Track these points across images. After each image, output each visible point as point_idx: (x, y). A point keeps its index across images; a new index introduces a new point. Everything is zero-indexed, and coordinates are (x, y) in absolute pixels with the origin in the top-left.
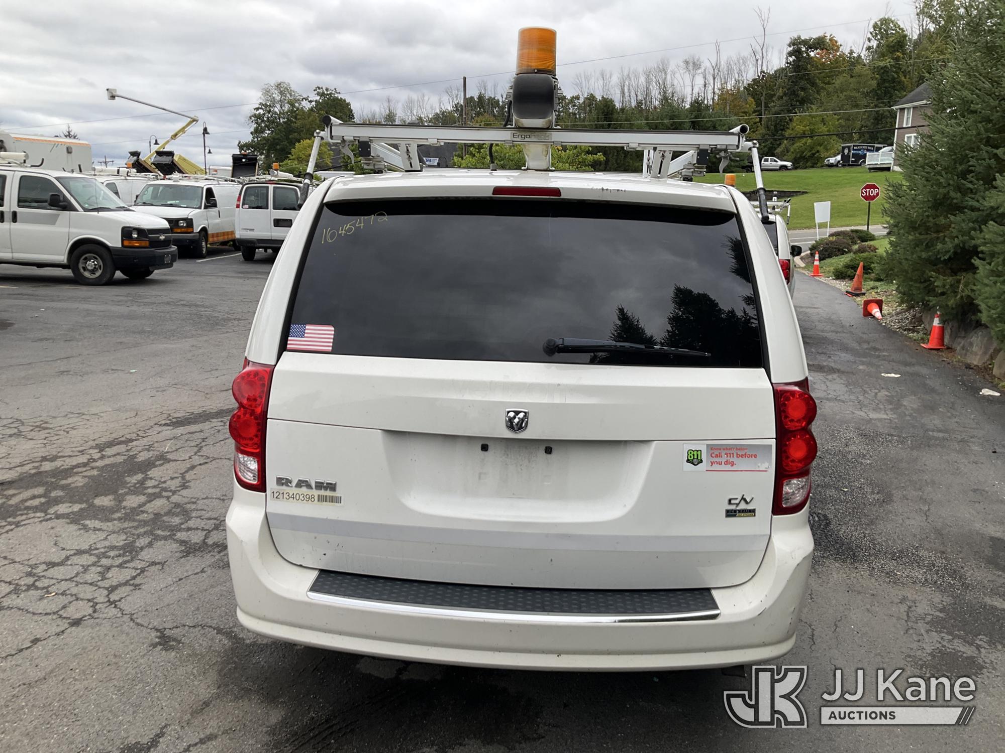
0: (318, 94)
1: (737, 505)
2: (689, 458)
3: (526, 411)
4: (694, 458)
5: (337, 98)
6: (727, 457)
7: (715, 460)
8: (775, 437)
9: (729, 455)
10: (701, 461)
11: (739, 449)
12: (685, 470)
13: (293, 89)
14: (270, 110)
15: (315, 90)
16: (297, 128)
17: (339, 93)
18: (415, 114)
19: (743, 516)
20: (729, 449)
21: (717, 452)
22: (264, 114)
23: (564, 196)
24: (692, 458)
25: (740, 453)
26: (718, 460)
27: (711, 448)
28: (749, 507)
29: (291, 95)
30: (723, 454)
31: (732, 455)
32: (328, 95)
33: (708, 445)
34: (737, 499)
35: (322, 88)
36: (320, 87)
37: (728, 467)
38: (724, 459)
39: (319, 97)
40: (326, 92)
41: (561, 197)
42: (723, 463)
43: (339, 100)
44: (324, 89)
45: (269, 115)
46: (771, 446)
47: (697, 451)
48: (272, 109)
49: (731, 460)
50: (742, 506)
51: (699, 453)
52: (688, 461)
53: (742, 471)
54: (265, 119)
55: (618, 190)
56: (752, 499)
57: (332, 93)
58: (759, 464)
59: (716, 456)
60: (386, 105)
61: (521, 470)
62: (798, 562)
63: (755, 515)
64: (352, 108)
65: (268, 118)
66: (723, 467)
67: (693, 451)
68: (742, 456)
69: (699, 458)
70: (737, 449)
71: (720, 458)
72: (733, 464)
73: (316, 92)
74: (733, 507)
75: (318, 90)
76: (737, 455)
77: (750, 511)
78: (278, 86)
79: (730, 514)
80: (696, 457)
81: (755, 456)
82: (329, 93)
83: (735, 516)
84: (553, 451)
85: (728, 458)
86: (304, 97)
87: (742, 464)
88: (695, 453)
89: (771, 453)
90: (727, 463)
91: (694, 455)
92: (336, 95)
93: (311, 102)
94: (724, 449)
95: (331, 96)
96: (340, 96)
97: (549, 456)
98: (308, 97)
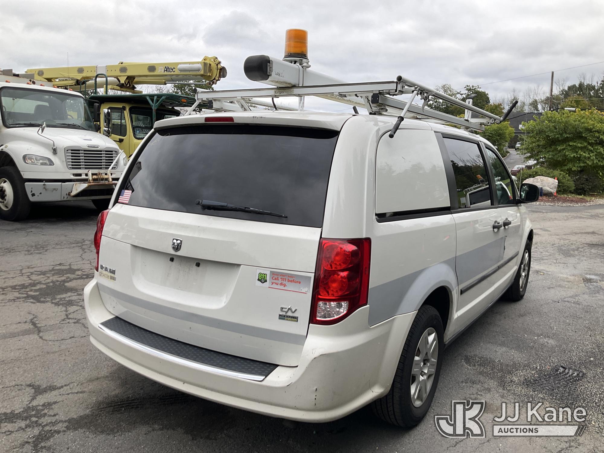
0: (467, 89)
1: (287, 312)
2: (259, 278)
3: (181, 240)
4: (262, 279)
5: (479, 92)
6: (282, 280)
7: (274, 281)
8: (314, 272)
9: (283, 279)
10: (266, 281)
11: (290, 277)
12: (256, 285)
13: (452, 88)
14: (437, 101)
15: (465, 88)
16: (452, 111)
17: (480, 88)
18: (532, 98)
19: (289, 320)
20: (284, 276)
21: (276, 277)
22: (433, 104)
23: (236, 121)
24: (261, 278)
25: (290, 279)
26: (276, 281)
27: (273, 273)
28: (295, 315)
29: (450, 91)
30: (279, 278)
31: (285, 280)
32: (473, 89)
33: (271, 271)
34: (286, 308)
35: (469, 86)
36: (469, 85)
37: (282, 287)
38: (280, 281)
39: (467, 91)
40: (472, 88)
41: (234, 122)
42: (279, 284)
43: (480, 92)
44: (471, 86)
45: (436, 104)
46: (310, 277)
47: (265, 274)
48: (438, 100)
49: (284, 283)
50: (290, 314)
51: (265, 275)
52: (258, 280)
53: (290, 291)
54: (433, 106)
55: (261, 117)
56: (296, 310)
57: (476, 89)
58: (302, 288)
59: (275, 279)
60: (512, 93)
61: (185, 274)
62: (315, 356)
63: (297, 321)
64: (489, 97)
65: (435, 106)
66: (279, 287)
67: (262, 274)
68: (291, 281)
69: (265, 279)
70: (288, 277)
71: (277, 281)
72: (285, 286)
73: (466, 89)
74: (284, 313)
75: (467, 87)
76: (288, 280)
77: (294, 317)
78: (444, 87)
79: (281, 317)
80: (263, 278)
81: (300, 283)
82: (473, 88)
83: (284, 319)
84: (200, 266)
85: (283, 282)
86: (459, 92)
87: (290, 286)
88: (263, 275)
89: (310, 282)
90: (281, 284)
91: (262, 276)
92: (478, 89)
93: (462, 94)
94: (280, 275)
95: (475, 90)
96: (480, 90)
97: (198, 268)
98: (461, 92)
